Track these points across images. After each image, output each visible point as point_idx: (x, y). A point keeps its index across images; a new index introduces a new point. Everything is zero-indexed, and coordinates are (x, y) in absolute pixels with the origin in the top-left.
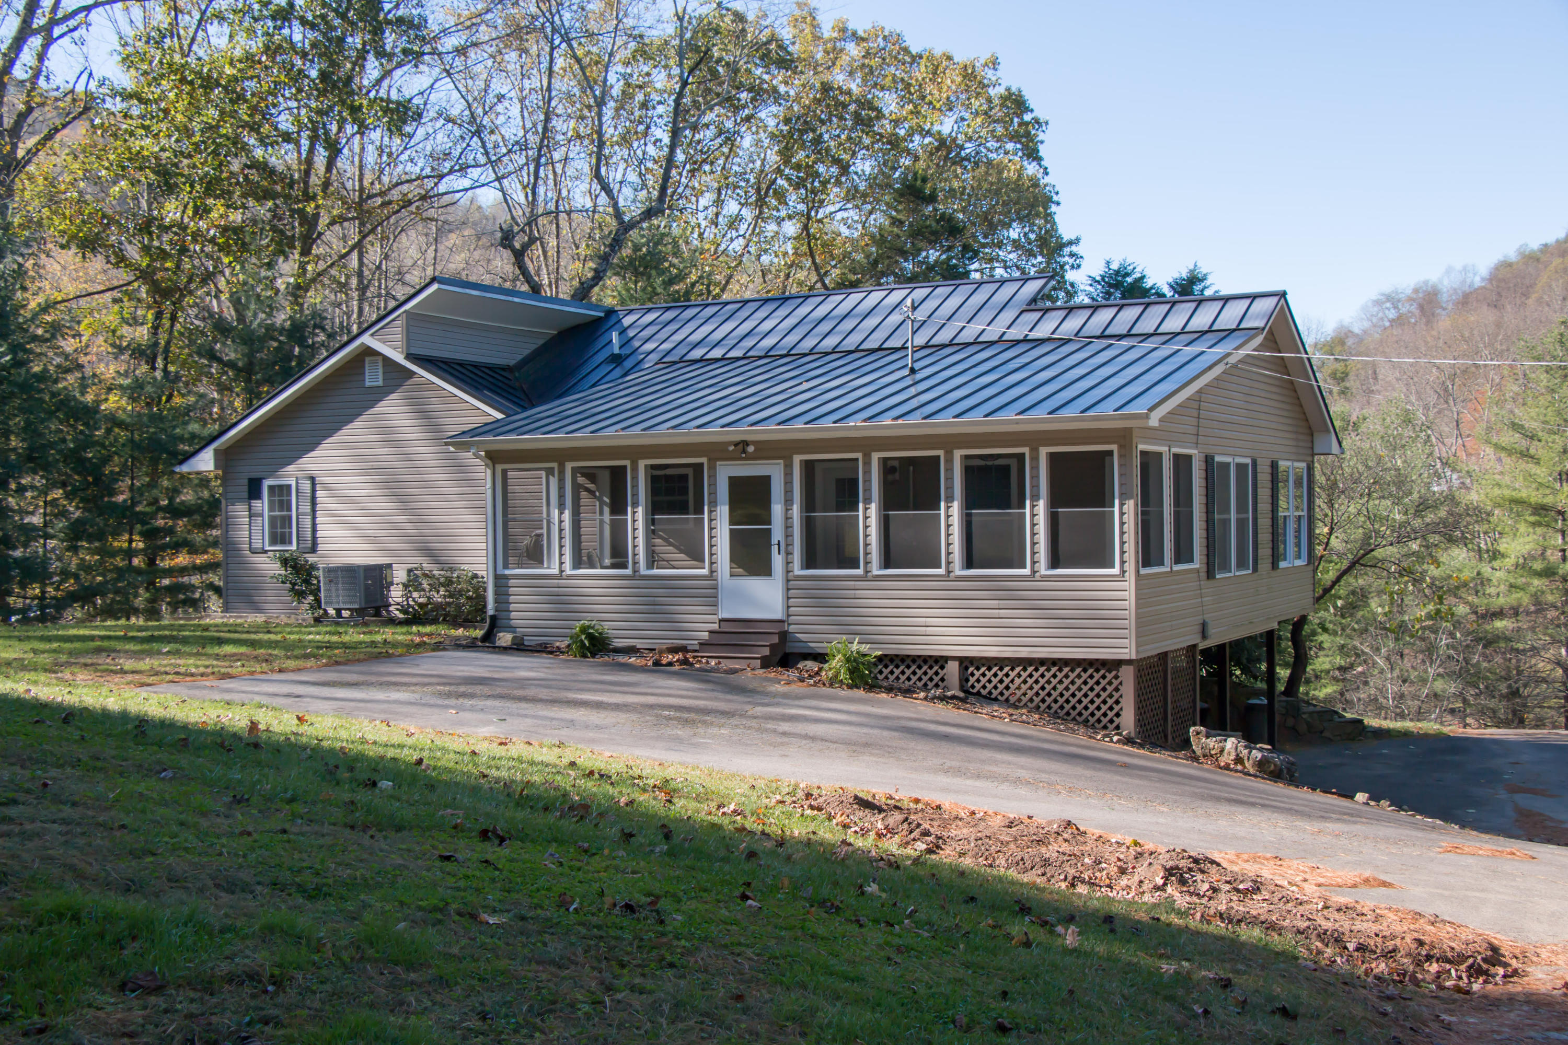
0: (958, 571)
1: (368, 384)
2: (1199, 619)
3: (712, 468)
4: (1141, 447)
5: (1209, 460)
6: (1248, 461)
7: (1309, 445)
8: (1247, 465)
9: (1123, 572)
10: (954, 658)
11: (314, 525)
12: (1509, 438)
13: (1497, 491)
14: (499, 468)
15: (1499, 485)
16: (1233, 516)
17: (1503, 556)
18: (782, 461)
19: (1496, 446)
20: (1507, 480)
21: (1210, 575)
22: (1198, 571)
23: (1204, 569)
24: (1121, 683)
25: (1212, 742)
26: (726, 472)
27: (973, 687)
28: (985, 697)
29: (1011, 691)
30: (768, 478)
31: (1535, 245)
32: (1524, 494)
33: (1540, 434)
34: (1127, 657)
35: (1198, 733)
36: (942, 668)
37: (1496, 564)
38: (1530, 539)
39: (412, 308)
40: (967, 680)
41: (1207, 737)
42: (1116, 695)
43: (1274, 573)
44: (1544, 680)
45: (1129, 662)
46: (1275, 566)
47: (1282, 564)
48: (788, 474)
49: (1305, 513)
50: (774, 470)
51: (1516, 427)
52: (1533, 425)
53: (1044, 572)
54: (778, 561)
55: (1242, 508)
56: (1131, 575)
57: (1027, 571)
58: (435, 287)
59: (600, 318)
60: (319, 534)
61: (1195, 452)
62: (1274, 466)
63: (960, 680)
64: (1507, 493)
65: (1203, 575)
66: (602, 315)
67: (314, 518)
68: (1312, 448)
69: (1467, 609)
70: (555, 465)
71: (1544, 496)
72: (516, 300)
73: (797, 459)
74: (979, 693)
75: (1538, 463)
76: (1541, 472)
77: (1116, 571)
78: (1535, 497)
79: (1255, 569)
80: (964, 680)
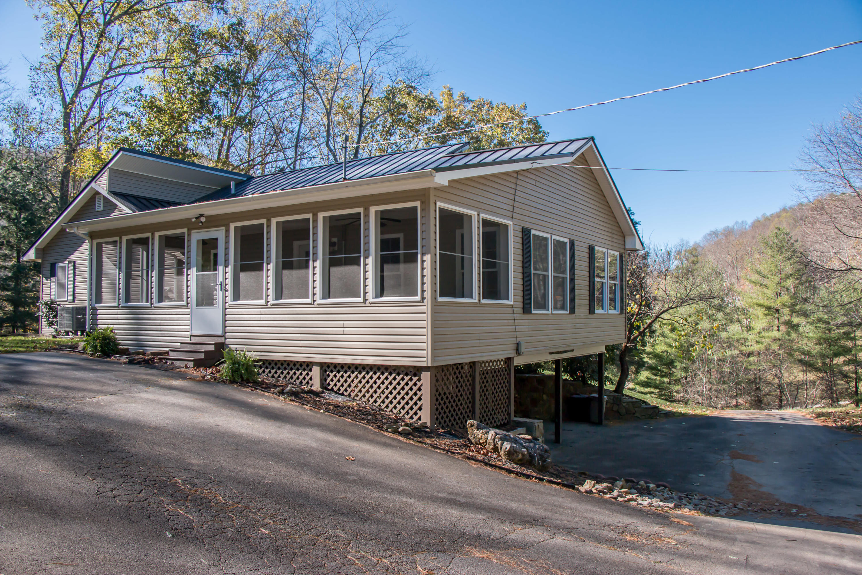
0: (319, 300)
1: (97, 210)
2: (514, 341)
3: (189, 235)
4: (439, 204)
5: (526, 233)
6: (567, 240)
7: (623, 243)
8: (565, 243)
9: (423, 299)
10: (317, 364)
11: (74, 287)
12: (756, 277)
13: (750, 300)
14: (95, 242)
15: (751, 298)
16: (551, 273)
17: (753, 329)
18: (224, 228)
19: (750, 280)
20: (755, 296)
21: (526, 309)
22: (512, 307)
23: (521, 305)
24: (422, 385)
25: (480, 433)
26: (197, 236)
27: (329, 384)
28: (336, 392)
29: (351, 388)
30: (216, 239)
31: (768, 214)
32: (762, 302)
33: (768, 276)
34: (425, 365)
35: (472, 426)
36: (311, 370)
37: (750, 332)
38: (763, 321)
39: (112, 166)
40: (326, 380)
41: (478, 429)
42: (419, 393)
43: (591, 316)
44: (770, 383)
45: (427, 369)
46: (591, 311)
47: (598, 311)
48: (227, 236)
49: (618, 282)
50: (218, 233)
51: (758, 273)
52: (764, 272)
53: (371, 300)
54: (219, 295)
55: (559, 268)
56: (428, 301)
57: (361, 300)
58: (121, 153)
59: (245, 181)
60: (77, 292)
61: (511, 223)
62: (591, 249)
63: (321, 380)
64: (755, 301)
65: (519, 309)
66: (245, 179)
67: (74, 283)
68: (625, 245)
69: (738, 352)
70: (117, 239)
71: (770, 303)
72: (181, 165)
73: (232, 226)
74: (332, 390)
75: (767, 288)
76: (769, 292)
77: (418, 298)
78: (767, 303)
79: (573, 311)
80: (323, 380)
